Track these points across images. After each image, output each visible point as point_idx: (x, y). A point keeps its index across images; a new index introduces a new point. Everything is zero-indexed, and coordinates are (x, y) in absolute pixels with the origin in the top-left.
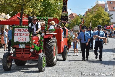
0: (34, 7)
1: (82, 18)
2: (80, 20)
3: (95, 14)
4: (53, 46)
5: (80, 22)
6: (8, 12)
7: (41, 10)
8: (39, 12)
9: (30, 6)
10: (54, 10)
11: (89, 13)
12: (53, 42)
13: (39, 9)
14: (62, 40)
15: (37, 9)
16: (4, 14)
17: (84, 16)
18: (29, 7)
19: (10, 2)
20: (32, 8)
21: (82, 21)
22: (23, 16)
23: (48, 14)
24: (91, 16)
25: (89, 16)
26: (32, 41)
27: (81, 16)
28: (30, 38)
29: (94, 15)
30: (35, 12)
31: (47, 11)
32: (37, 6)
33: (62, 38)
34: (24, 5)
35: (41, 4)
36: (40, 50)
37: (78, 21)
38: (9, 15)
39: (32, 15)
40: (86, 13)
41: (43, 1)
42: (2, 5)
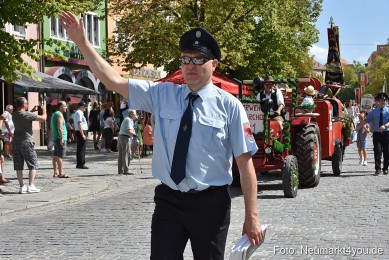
0: (230, 44)
1: (362, 71)
2: (355, 78)
4: (311, 140)
5: (356, 83)
6: (161, 60)
7: (251, 52)
8: (245, 59)
10: (285, 52)
11: (380, 58)
12: (312, 132)
13: (244, 51)
14: (331, 128)
15: (238, 50)
16: (150, 67)
17: (366, 65)
19: (167, 34)
20: (225, 49)
21: (363, 79)
23: (269, 63)
24: (386, 66)
25: (380, 64)
26: (269, 130)
27: (359, 65)
28: (264, 124)
30: (234, 58)
31: (266, 56)
32: (239, 43)
33: (331, 123)
35: (250, 36)
36: (285, 150)
37: (350, 79)
38: (163, 67)
39: (226, 67)
40: (373, 56)
41: (253, 28)
42: (144, 41)
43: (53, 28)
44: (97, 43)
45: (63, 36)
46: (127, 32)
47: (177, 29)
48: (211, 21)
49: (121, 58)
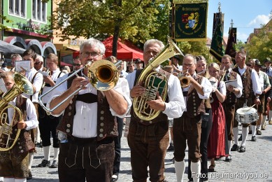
0: (139, 24)
3: (268, 40)
7: (155, 30)
9: (133, 23)
11: (255, 38)
15: (145, 28)
16: (82, 38)
17: (246, 43)
18: (130, 24)
20: (136, 27)
22: (120, 43)
24: (259, 44)
27: (240, 43)
29: (266, 42)
32: (146, 23)
34: (120, 20)
35: (155, 19)
39: (137, 40)
41: (157, 12)
42: (76, 19)
43: (11, 8)
44: (44, 20)
45: (18, 13)
46: (63, 12)
47: (101, 11)
48: (127, 6)
49: (59, 31)
